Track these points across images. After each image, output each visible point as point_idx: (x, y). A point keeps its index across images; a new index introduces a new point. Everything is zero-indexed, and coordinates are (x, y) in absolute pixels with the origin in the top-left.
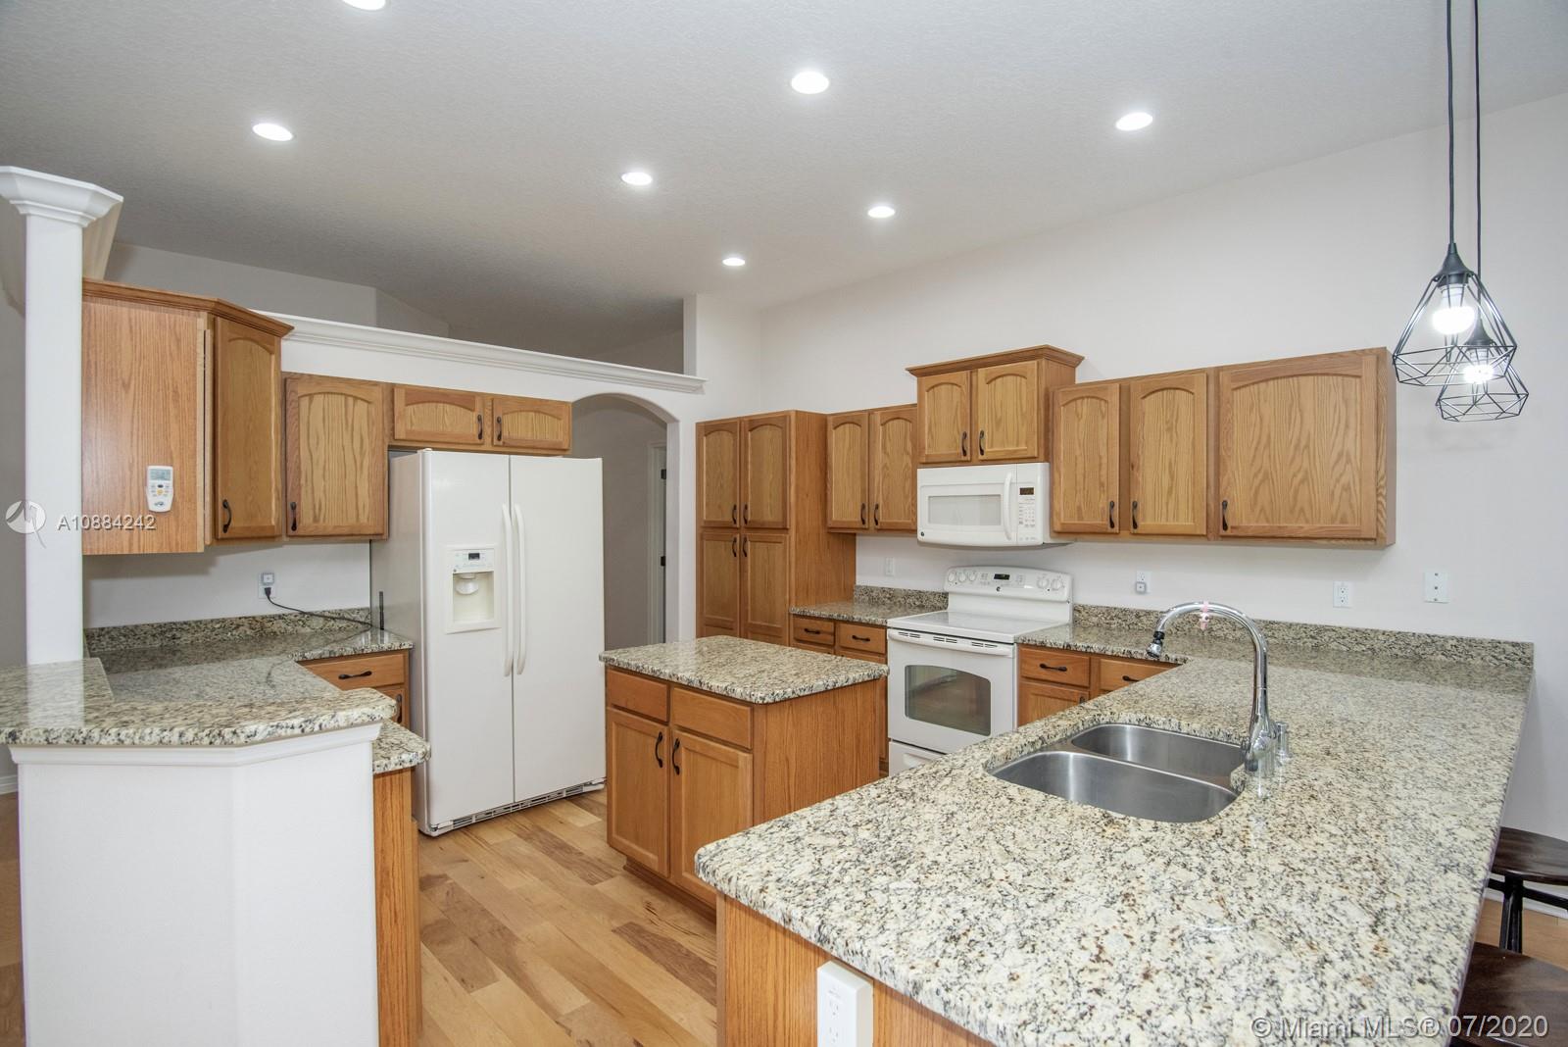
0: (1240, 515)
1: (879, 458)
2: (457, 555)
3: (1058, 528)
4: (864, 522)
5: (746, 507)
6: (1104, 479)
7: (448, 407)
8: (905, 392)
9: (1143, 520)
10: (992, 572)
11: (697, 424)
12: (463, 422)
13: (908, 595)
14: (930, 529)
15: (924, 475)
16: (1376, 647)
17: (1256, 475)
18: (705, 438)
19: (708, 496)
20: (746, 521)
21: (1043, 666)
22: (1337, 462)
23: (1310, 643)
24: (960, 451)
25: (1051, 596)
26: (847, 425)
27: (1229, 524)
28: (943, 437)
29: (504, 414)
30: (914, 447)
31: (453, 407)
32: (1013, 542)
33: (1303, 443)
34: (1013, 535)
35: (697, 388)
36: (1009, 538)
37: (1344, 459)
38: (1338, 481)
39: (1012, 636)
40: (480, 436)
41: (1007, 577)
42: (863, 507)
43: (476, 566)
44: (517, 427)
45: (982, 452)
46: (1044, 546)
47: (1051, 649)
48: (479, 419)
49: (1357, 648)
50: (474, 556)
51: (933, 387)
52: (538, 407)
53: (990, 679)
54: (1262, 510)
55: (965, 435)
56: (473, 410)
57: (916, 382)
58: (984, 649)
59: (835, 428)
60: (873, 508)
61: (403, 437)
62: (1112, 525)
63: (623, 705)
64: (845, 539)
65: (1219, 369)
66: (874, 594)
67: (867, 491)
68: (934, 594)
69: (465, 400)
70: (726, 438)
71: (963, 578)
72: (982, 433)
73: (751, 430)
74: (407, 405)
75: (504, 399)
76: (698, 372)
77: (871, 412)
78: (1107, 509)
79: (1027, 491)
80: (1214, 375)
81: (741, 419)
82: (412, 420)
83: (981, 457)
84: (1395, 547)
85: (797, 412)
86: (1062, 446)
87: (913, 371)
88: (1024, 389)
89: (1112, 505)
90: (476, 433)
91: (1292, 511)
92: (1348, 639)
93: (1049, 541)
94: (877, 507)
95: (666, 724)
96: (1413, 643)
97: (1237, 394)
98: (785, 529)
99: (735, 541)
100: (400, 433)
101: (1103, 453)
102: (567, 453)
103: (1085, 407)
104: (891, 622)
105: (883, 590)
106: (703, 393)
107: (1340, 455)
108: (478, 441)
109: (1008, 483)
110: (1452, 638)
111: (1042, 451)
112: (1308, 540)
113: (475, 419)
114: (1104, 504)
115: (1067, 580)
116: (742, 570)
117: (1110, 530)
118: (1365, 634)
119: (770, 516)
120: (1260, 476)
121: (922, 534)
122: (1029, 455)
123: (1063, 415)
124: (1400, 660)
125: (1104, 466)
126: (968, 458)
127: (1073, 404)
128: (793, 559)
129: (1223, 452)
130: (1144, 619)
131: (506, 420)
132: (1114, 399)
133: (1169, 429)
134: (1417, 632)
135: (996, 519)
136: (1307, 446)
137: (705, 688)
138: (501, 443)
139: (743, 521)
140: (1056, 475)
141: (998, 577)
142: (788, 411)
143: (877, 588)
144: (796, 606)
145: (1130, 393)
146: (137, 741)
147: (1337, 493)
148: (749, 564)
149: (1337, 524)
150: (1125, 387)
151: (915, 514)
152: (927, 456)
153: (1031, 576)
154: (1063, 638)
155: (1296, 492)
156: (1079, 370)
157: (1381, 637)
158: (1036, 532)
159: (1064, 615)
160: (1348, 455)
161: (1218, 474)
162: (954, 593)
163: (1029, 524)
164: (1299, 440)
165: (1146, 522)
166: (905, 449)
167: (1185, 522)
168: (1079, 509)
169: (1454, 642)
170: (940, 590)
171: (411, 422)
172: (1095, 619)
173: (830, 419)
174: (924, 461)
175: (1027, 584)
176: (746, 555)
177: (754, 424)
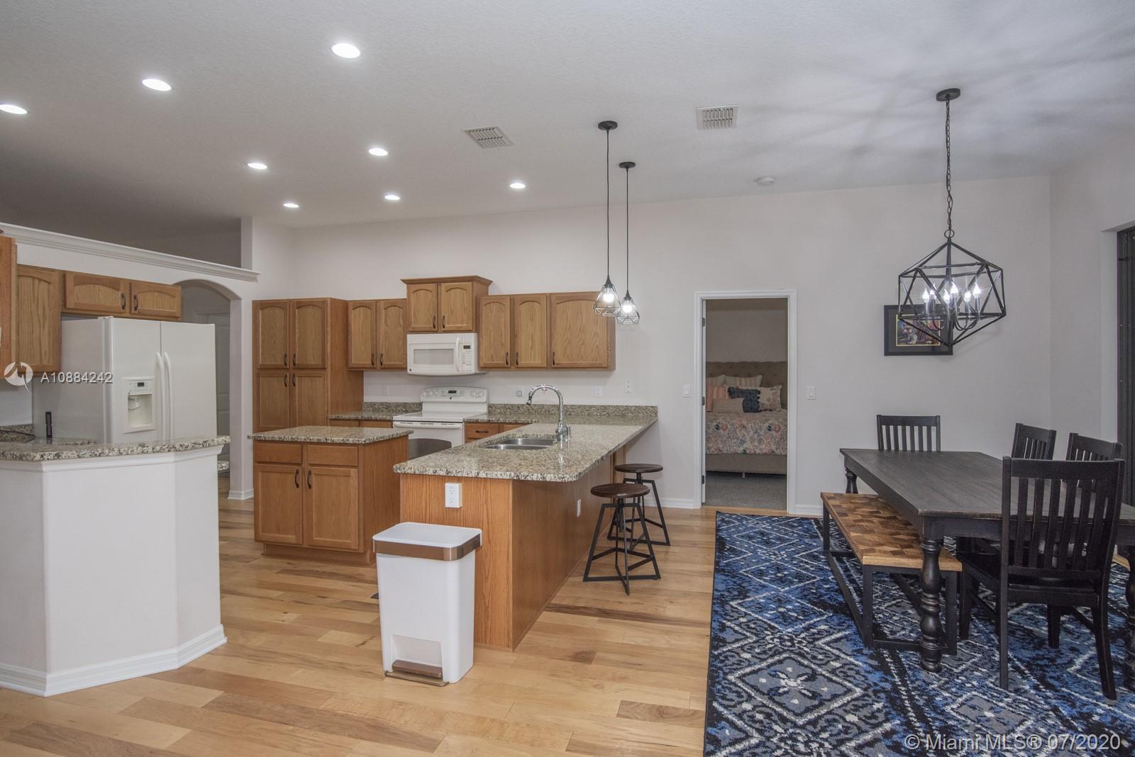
0: (561, 359)
1: (383, 327)
2: (130, 384)
3: (482, 365)
4: (373, 364)
5: (295, 356)
6: (503, 342)
7: (101, 287)
8: (400, 292)
9: (521, 360)
10: (446, 390)
11: (253, 302)
12: (111, 298)
13: (398, 405)
14: (414, 367)
15: (411, 338)
16: (610, 412)
17: (565, 341)
18: (260, 311)
19: (263, 347)
20: (294, 364)
21: (477, 432)
22: (594, 337)
23: (586, 413)
24: (432, 326)
25: (478, 400)
26: (362, 308)
27: (556, 362)
28: (422, 316)
29: (139, 293)
30: (404, 322)
31: (105, 287)
32: (460, 373)
34: (460, 369)
35: (252, 278)
36: (458, 370)
38: (594, 344)
39: (462, 418)
40: (123, 307)
41: (455, 392)
42: (373, 355)
43: (142, 391)
44: (147, 302)
45: (444, 327)
46: (475, 374)
47: (481, 423)
48: (123, 296)
49: (603, 414)
50: (141, 384)
51: (417, 291)
52: (159, 289)
53: (451, 441)
54: (568, 356)
55: (435, 317)
56: (118, 290)
57: (406, 287)
58: (448, 426)
59: (354, 309)
60: (379, 356)
61: (72, 307)
62: (507, 364)
63: (268, 460)
64: (357, 374)
65: (551, 294)
66: (376, 406)
67: (375, 346)
68: (414, 404)
69: (113, 283)
70: (278, 312)
71: (431, 393)
72: (444, 317)
73: (298, 308)
74: (75, 285)
75: (138, 283)
76: (253, 269)
77: (377, 301)
78: (505, 355)
79: (467, 347)
80: (549, 297)
81: (290, 301)
82: (78, 297)
83: (443, 329)
84: (615, 372)
85: (331, 299)
86: (483, 326)
87: (404, 281)
88: (465, 295)
89: (507, 354)
90: (120, 305)
91: (578, 357)
92: (600, 410)
93: (477, 372)
94: (382, 355)
95: (300, 465)
96: (622, 409)
97: (558, 306)
98: (324, 369)
99: (286, 376)
100: (71, 303)
101: (503, 329)
102: (179, 319)
103: (494, 307)
104: (395, 418)
105: (382, 403)
106: (257, 281)
107: (595, 334)
108: (122, 310)
109: (457, 343)
110: (633, 406)
111: (474, 328)
112: (584, 368)
113: (120, 296)
114: (503, 354)
115: (485, 391)
116: (291, 395)
117: (506, 366)
118: (605, 408)
119: (313, 360)
120: (567, 342)
121: (410, 370)
122: (468, 329)
123: (484, 311)
124: (617, 417)
125: (503, 336)
126: (436, 329)
127: (488, 305)
128: (329, 386)
129: (553, 331)
130: (521, 408)
131: (140, 297)
132: (508, 304)
133: (531, 320)
134: (623, 405)
135: (451, 362)
136: (584, 330)
137: (329, 442)
138: (137, 312)
139: (292, 364)
140: (481, 340)
141: (450, 392)
142: (326, 298)
143: (377, 403)
144: (331, 414)
145: (515, 302)
146: (129, 453)
147: (594, 349)
148: (297, 391)
149: (594, 362)
150: (513, 299)
151: (406, 359)
152: (413, 328)
153: (467, 391)
154: (485, 418)
155: (580, 348)
156: (490, 287)
157: (611, 408)
158: (470, 367)
159: (484, 409)
160: (598, 334)
161: (551, 341)
162: (425, 402)
163: (467, 363)
164: (581, 327)
165: (522, 362)
166: (399, 323)
167: (538, 361)
168: (492, 356)
169: (634, 408)
170: (418, 402)
171: (78, 296)
172: (499, 410)
173: (350, 304)
174: (411, 330)
175: (465, 395)
176: (294, 385)
177: (301, 304)
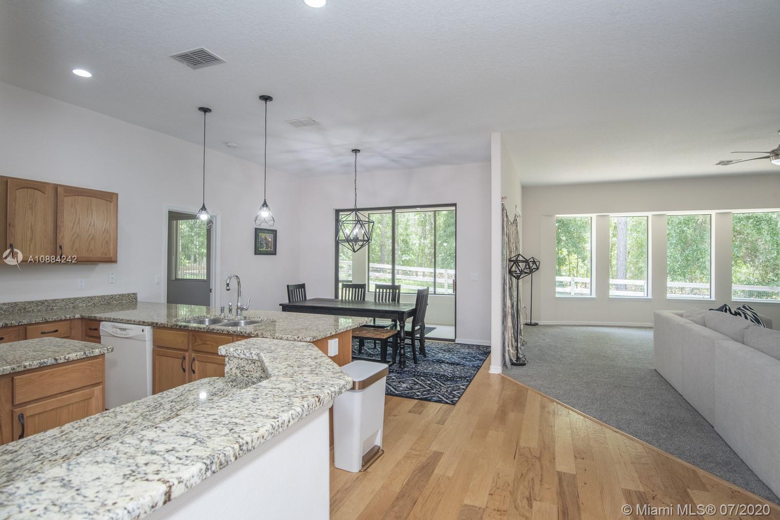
0: (67, 252)
16: (95, 303)
17: (73, 235)
22: (104, 232)
23: (71, 306)
33: (92, 224)
37: (106, 231)
38: (104, 239)
54: (76, 250)
80: (55, 188)
91: (88, 251)
92: (86, 301)
96: (107, 299)
97: (65, 198)
107: (104, 230)
110: (118, 295)
118: (91, 298)
120: (76, 235)
124: (103, 306)
129: (59, 223)
134: (108, 294)
136: (94, 225)
147: (104, 244)
149: (104, 256)
155: (90, 243)
157: (97, 299)
160: (107, 230)
161: (56, 234)
164: (91, 223)
169: (118, 296)
